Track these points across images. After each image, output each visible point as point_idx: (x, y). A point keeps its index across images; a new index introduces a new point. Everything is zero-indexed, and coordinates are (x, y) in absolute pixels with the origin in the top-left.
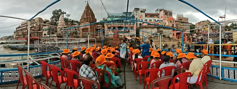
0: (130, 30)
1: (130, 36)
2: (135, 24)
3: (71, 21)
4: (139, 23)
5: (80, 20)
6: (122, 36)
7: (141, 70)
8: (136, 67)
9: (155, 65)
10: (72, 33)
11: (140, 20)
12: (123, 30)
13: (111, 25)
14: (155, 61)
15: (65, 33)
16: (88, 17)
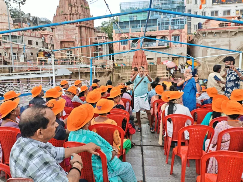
0: (172, 43)
1: (171, 59)
2: (186, 26)
3: (31, 19)
4: (195, 21)
5: (55, 17)
6: (152, 59)
7: (184, 148)
8: (170, 135)
9: (227, 137)
10: (35, 53)
11: (200, 14)
12: (155, 45)
13: (128, 33)
14: (230, 127)
15: (16, 52)
16: (73, 12)
